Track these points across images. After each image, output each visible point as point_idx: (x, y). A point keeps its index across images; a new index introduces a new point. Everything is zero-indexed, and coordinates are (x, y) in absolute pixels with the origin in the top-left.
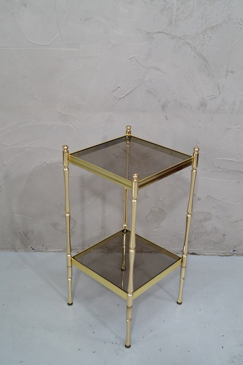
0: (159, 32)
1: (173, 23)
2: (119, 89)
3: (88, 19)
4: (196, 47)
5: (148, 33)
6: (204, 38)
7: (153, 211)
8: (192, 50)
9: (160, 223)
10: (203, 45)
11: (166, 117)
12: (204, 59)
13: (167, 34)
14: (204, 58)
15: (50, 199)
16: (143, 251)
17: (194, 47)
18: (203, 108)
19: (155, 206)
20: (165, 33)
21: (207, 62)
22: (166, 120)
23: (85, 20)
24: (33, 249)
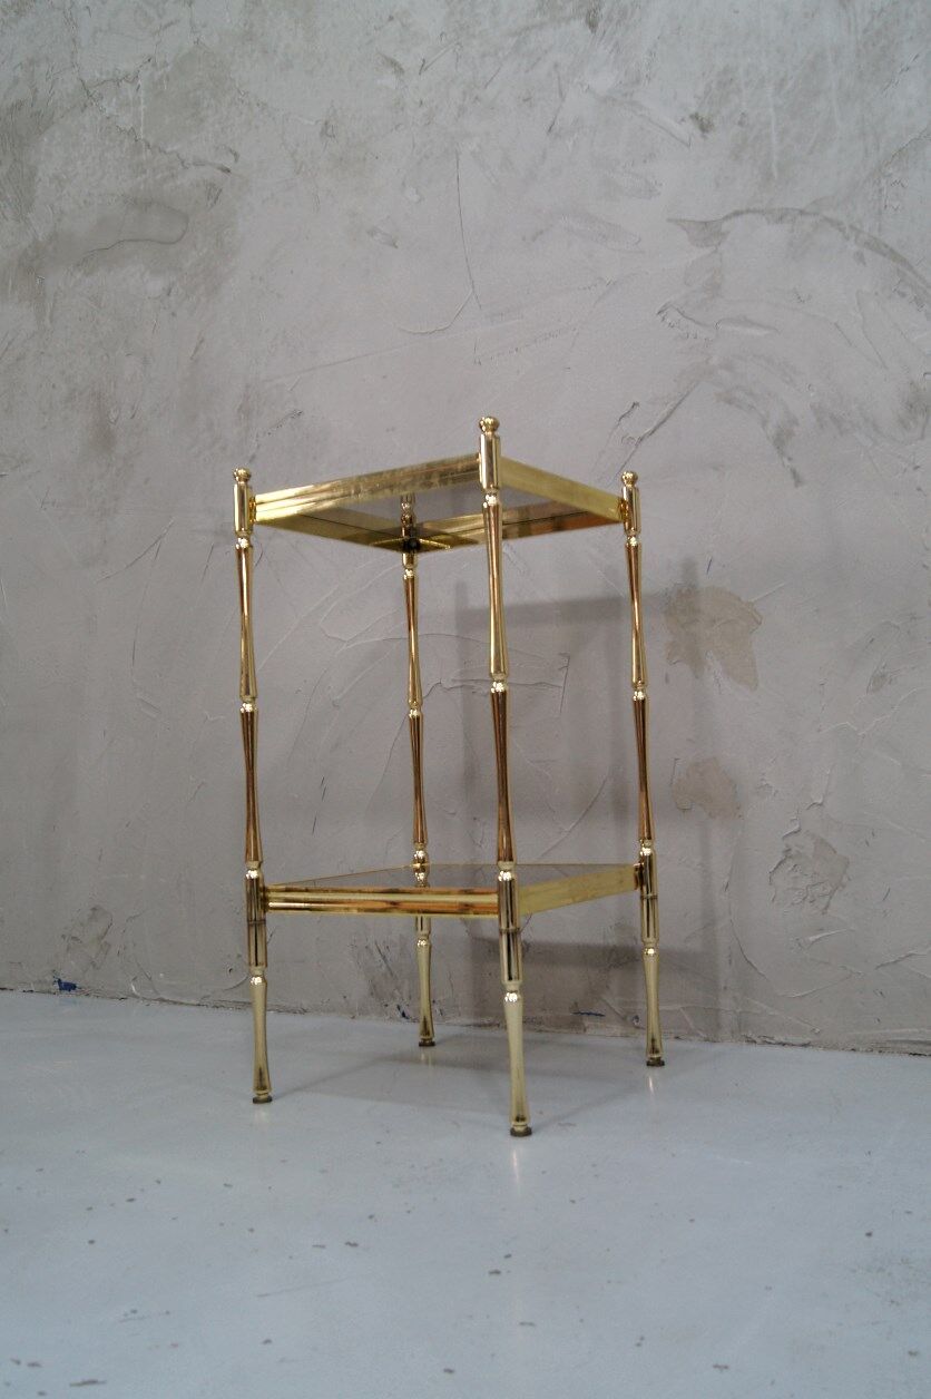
0: (737, 214)
1: (776, 174)
2: (637, 409)
3: (541, 232)
4: (858, 226)
5: (705, 223)
6: (880, 191)
7: (793, 852)
8: (848, 238)
9: (827, 907)
10: (880, 213)
11: (794, 473)
12: (893, 254)
13: (762, 212)
14: (892, 251)
15: (454, 814)
16: (772, 1038)
17: (852, 227)
18: (921, 419)
19: (796, 828)
20: (754, 211)
21: (903, 261)
22: (796, 486)
23: (534, 239)
24: (404, 1015)
